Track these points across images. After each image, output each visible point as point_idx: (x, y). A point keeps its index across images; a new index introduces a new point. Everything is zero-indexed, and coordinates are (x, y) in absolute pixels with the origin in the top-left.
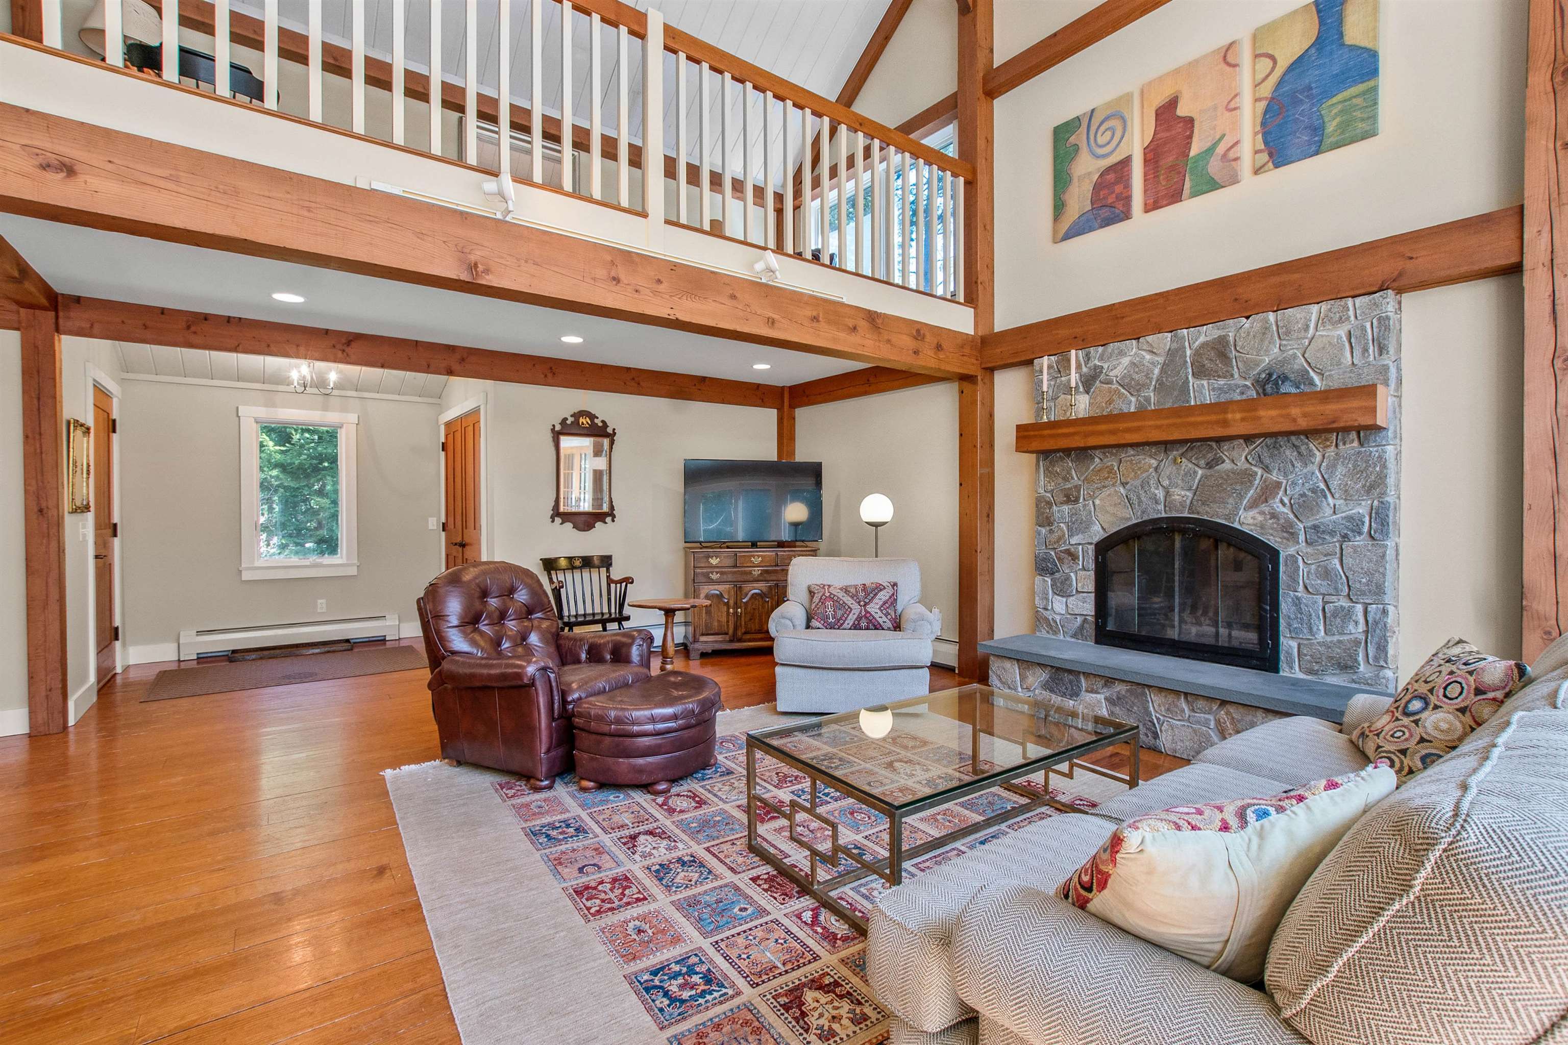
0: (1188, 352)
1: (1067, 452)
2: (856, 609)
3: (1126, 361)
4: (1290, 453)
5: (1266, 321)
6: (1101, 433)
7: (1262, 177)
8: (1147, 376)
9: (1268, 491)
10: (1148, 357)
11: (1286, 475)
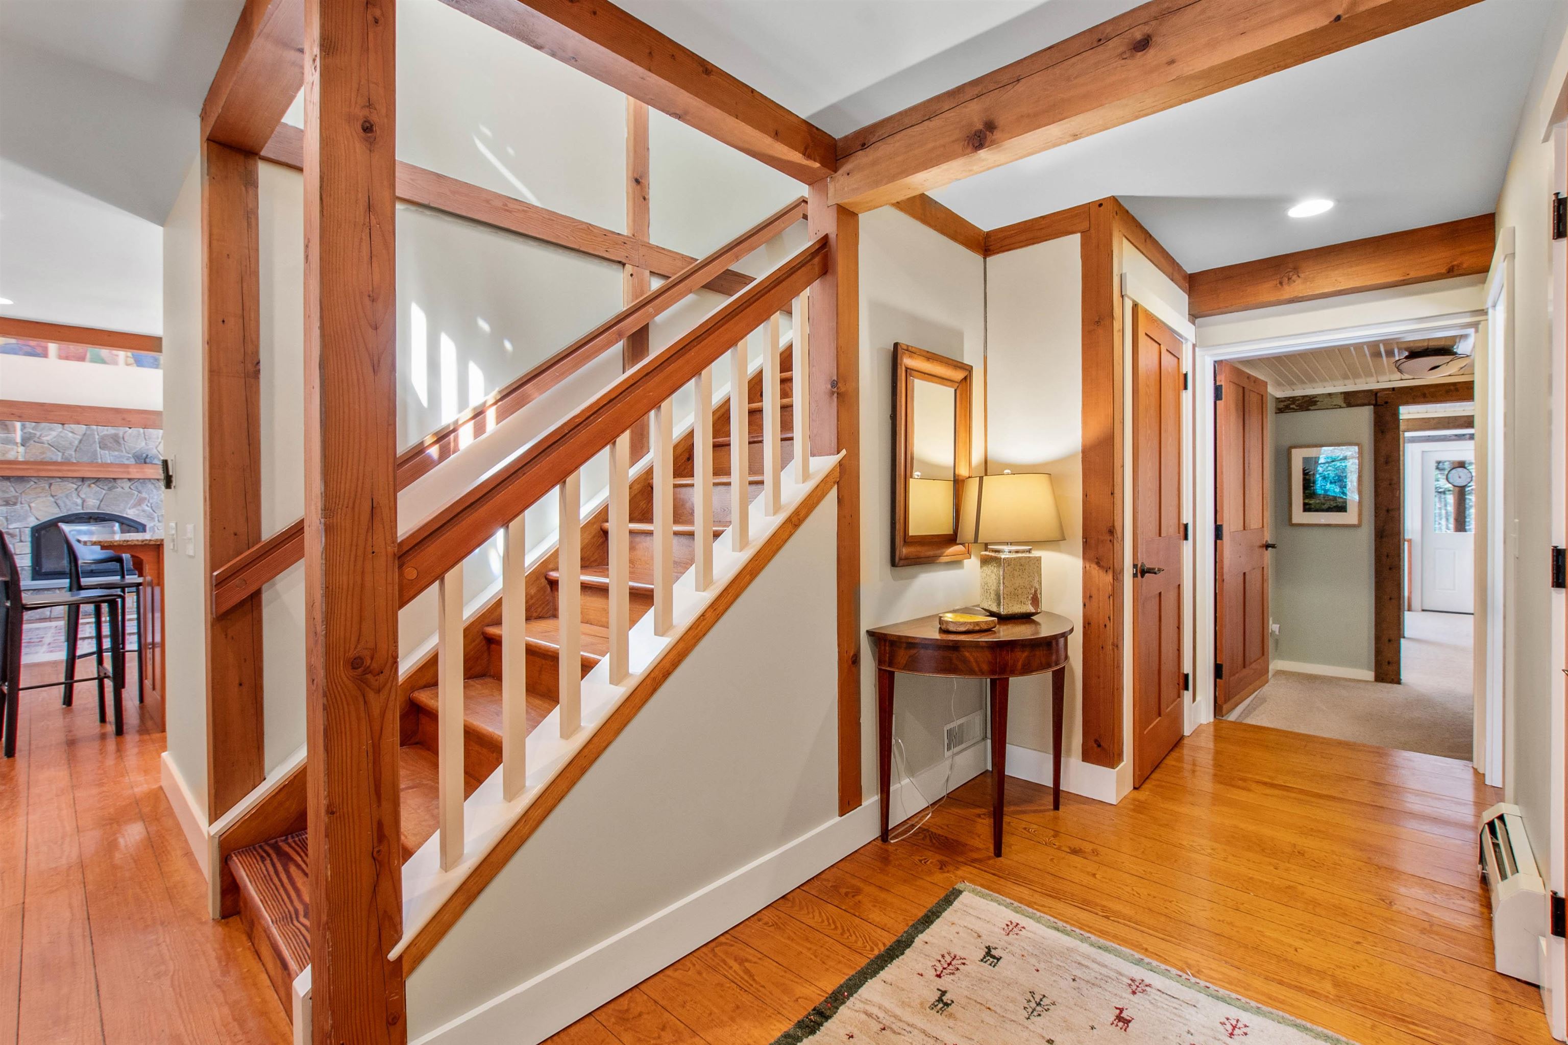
0: (97, 437)
1: (7, 478)
3: (54, 434)
5: (139, 432)
6: (51, 470)
7: (129, 367)
8: (71, 444)
9: (140, 501)
10: (71, 434)
11: (149, 494)
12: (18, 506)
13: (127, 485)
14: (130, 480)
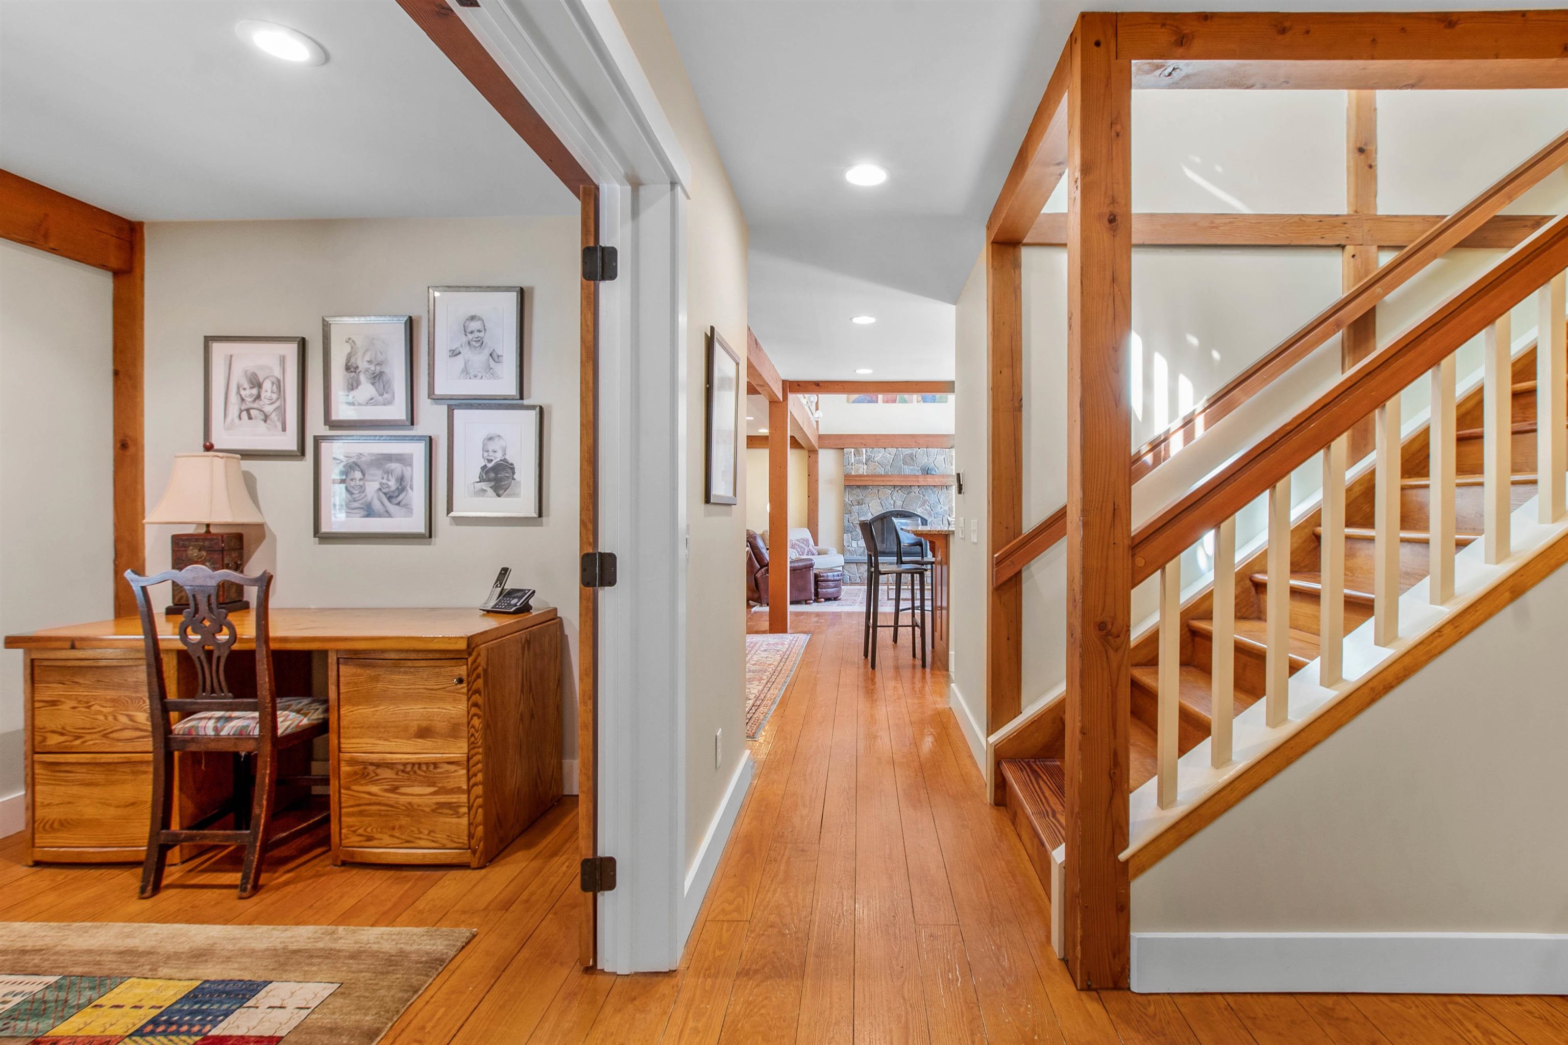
0: (902, 456)
1: (859, 487)
2: (806, 548)
4: (930, 491)
5: (924, 451)
6: (879, 481)
7: (919, 404)
8: (889, 462)
9: (925, 502)
10: (889, 455)
11: (929, 497)
12: (863, 506)
13: (917, 490)
14: (918, 486)
